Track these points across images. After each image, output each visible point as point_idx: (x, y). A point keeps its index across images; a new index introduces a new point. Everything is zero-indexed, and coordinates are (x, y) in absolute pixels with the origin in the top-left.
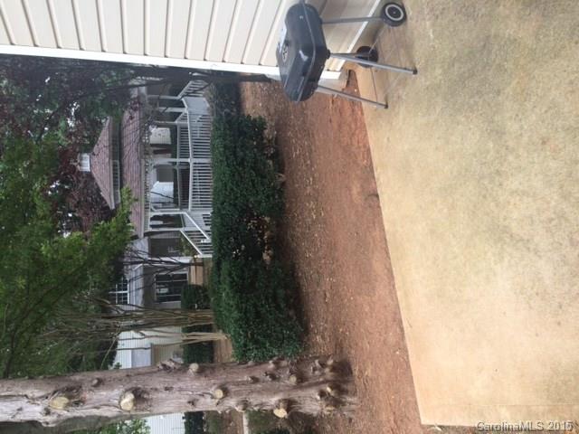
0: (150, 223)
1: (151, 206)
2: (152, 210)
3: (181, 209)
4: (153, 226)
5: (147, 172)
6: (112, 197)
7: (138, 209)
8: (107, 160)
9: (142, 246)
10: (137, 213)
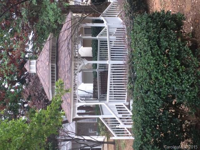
0: (77, 111)
1: (78, 98)
2: (79, 102)
3: (100, 100)
4: (79, 114)
5: (76, 75)
6: (50, 91)
7: (69, 100)
8: (47, 63)
9: (71, 128)
10: (68, 103)
